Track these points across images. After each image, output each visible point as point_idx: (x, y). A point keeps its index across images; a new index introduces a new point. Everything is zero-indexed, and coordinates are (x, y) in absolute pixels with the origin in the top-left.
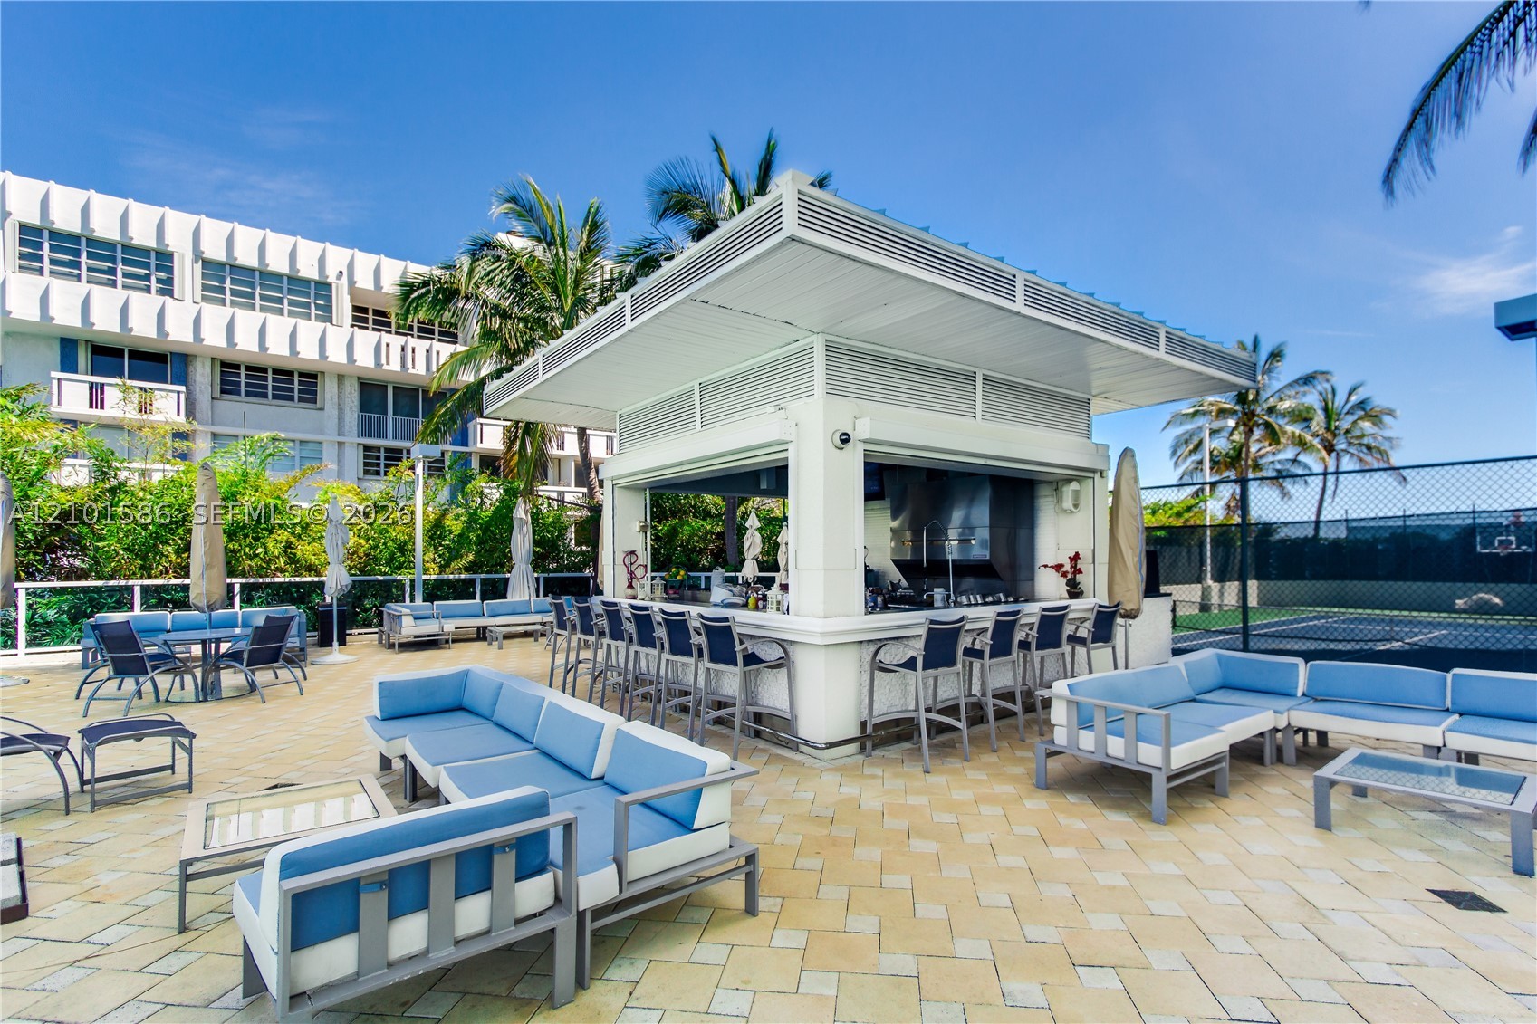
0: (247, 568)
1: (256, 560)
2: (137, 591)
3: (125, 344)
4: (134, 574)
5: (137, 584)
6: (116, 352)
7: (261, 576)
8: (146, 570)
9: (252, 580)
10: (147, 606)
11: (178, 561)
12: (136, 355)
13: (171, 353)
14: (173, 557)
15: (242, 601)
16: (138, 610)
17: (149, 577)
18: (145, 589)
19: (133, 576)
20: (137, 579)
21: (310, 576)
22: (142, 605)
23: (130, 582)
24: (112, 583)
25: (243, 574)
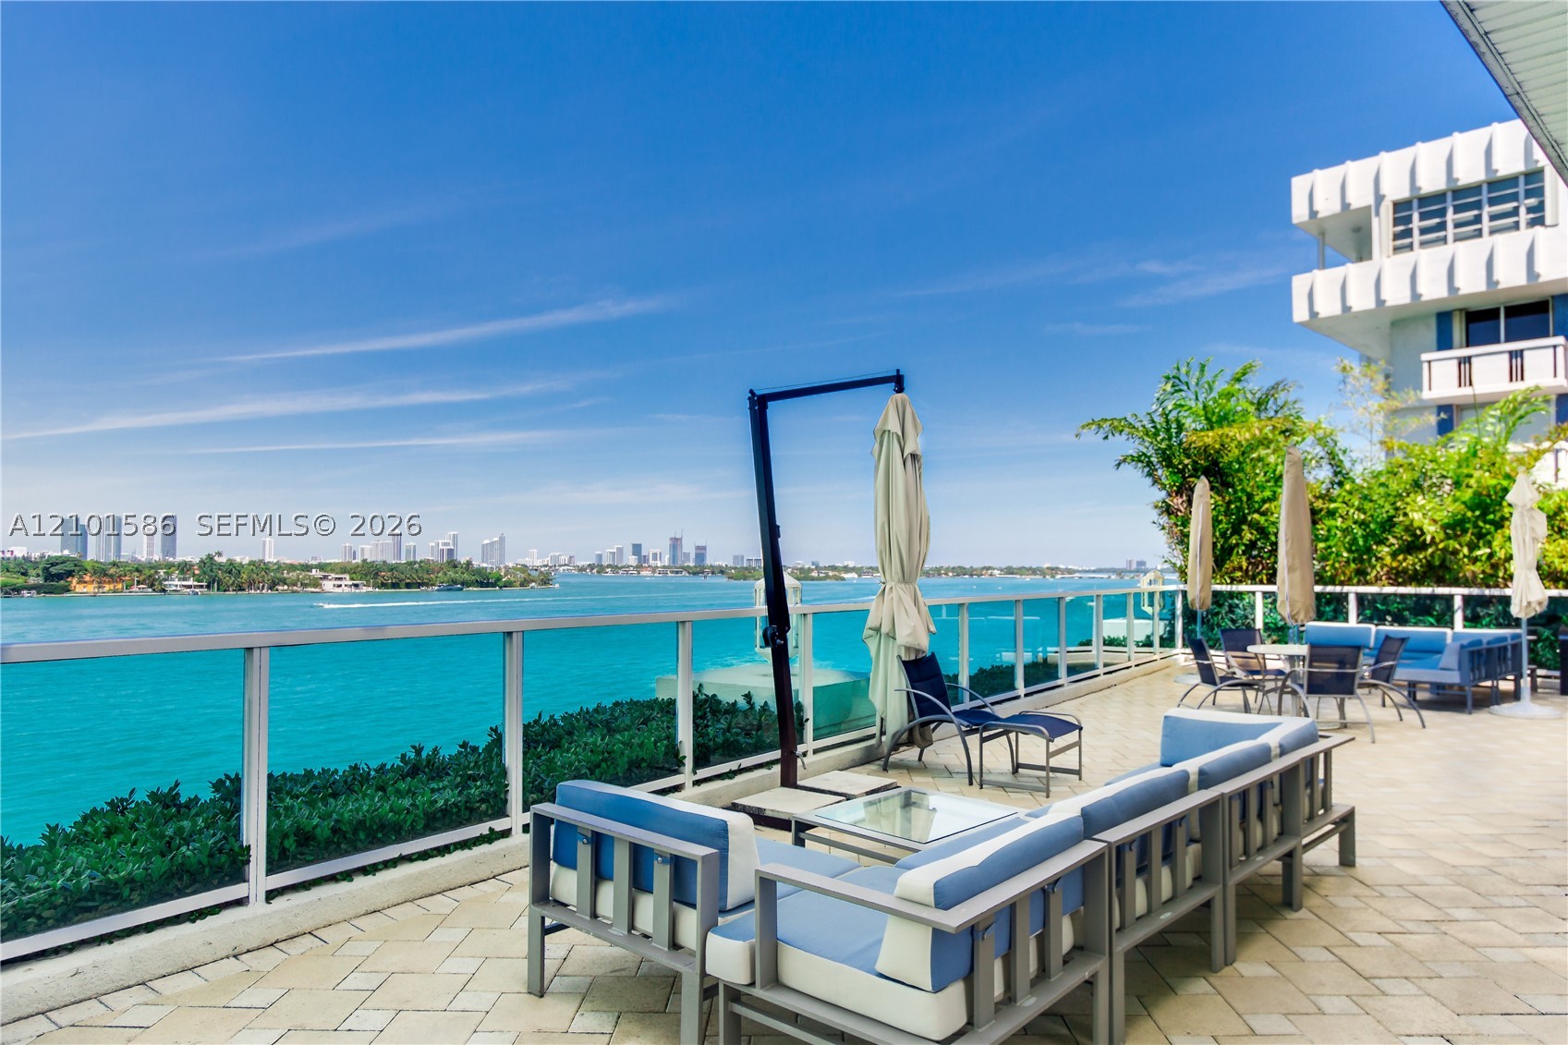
0: (1468, 574)
1: (1479, 564)
2: (1352, 599)
3: (1498, 301)
4: (1350, 579)
5: (1352, 590)
6: (1489, 315)
7: (1488, 586)
8: (1362, 575)
9: (1475, 591)
10: (1363, 618)
11: (1395, 564)
12: (1515, 311)
13: (1553, 297)
14: (1388, 560)
15: (1465, 619)
16: (1353, 621)
17: (1367, 583)
18: (1361, 598)
19: (1348, 582)
20: (1353, 585)
21: (1557, 588)
22: (1358, 616)
23: (1346, 589)
24: (1330, 589)
25: (1467, 584)
